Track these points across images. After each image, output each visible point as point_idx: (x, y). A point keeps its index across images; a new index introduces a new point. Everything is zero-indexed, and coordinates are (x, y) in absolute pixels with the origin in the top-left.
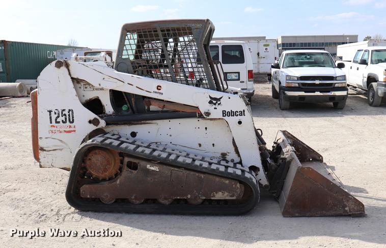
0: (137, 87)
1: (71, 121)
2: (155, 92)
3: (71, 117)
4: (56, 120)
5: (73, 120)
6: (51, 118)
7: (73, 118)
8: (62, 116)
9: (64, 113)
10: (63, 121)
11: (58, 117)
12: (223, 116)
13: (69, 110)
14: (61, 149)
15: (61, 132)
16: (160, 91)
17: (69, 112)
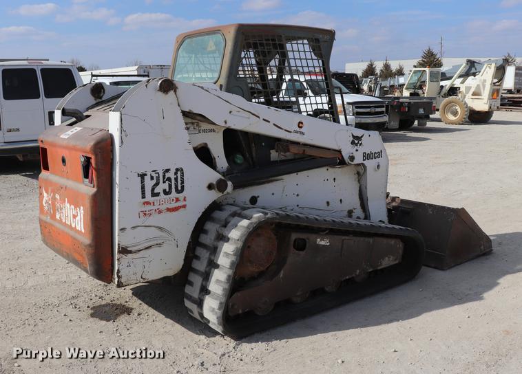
0: (274, 125)
1: (180, 188)
2: (297, 132)
3: (179, 182)
4: (153, 190)
5: (183, 187)
6: (143, 188)
7: (182, 183)
8: (164, 182)
9: (167, 175)
10: (164, 191)
11: (157, 184)
12: (364, 160)
13: (177, 170)
14: (160, 244)
15: (160, 212)
16: (302, 130)
17: (176, 174)
